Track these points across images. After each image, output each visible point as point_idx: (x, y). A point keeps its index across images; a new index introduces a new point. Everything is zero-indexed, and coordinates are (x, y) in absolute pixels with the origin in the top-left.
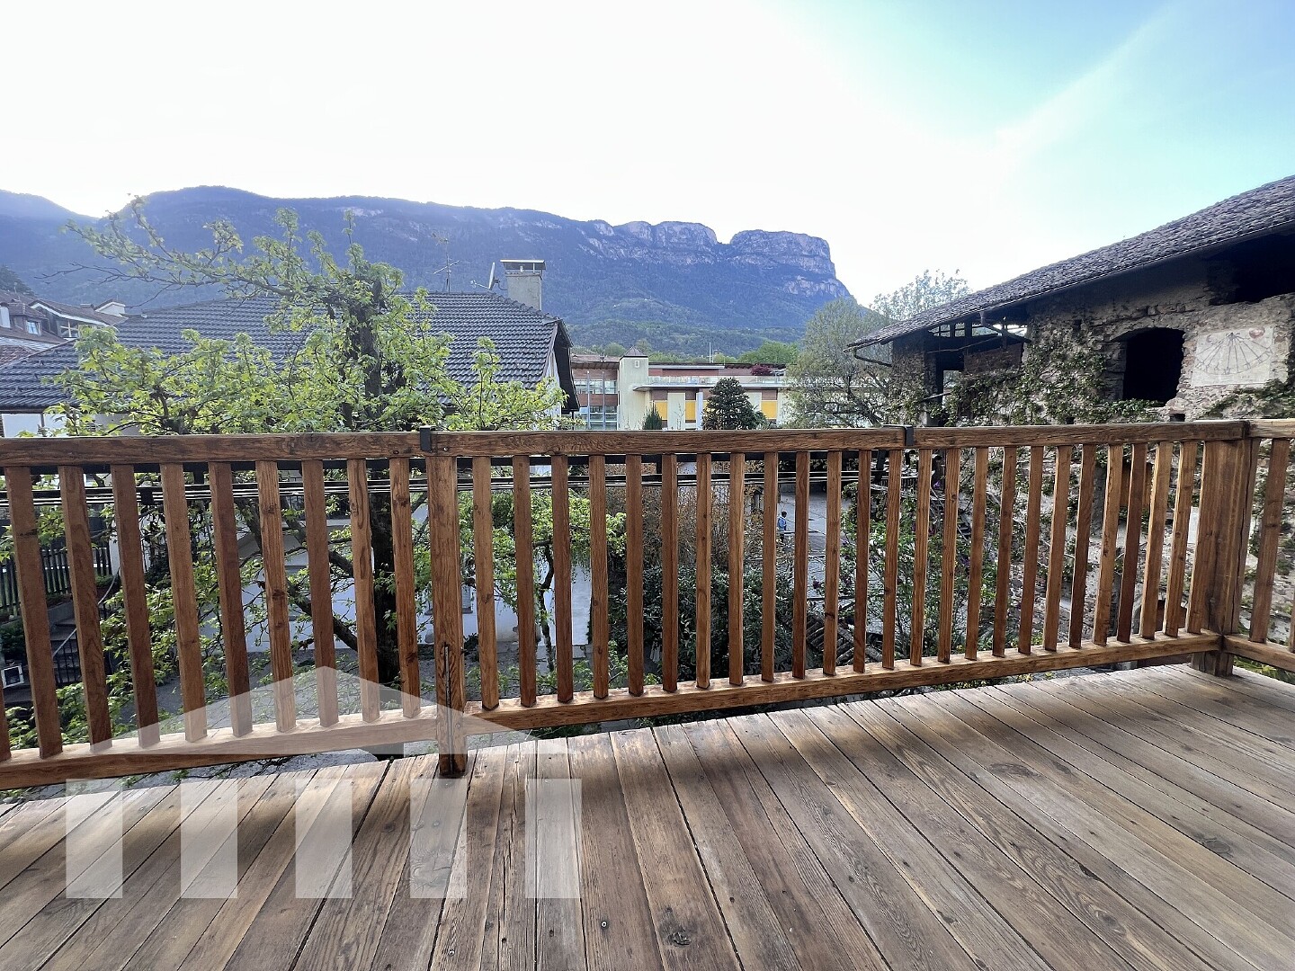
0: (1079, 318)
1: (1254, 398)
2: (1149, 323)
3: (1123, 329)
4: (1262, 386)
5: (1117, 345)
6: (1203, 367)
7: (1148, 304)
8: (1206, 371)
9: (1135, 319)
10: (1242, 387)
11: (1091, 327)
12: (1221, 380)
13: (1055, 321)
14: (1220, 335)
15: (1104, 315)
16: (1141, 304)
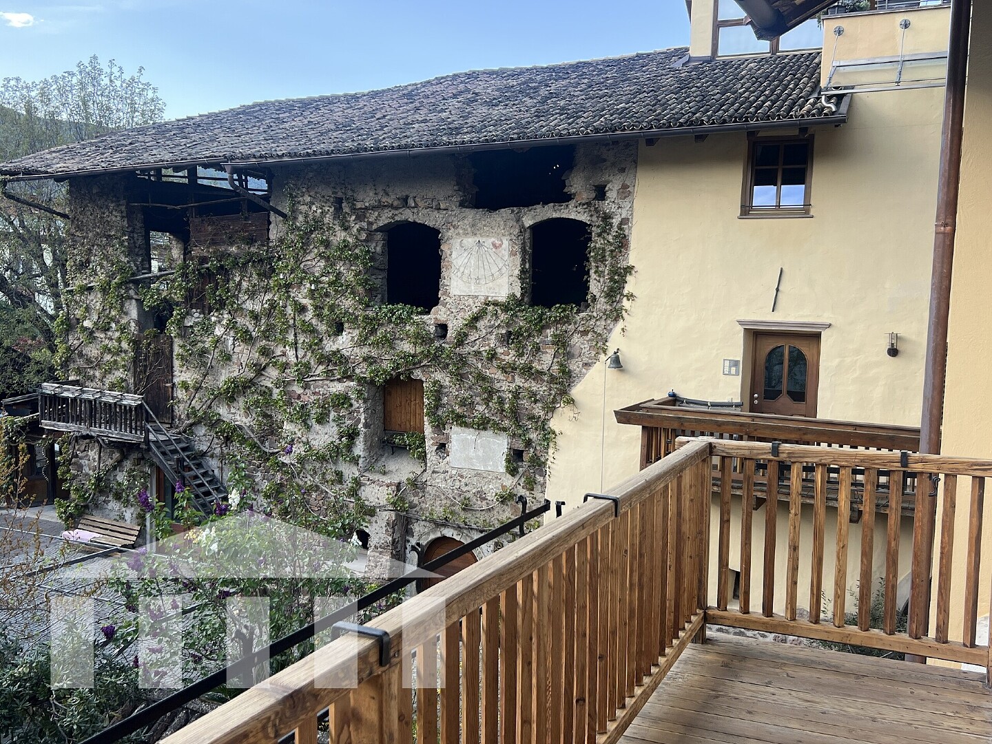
0: (340, 195)
1: (499, 312)
2: (408, 215)
3: (385, 218)
4: (504, 300)
5: (379, 236)
6: (459, 274)
7: (407, 193)
8: (461, 278)
9: (397, 208)
10: (490, 299)
11: (353, 209)
12: (473, 290)
13: (312, 194)
14: (470, 241)
15: (367, 198)
16: (400, 191)
